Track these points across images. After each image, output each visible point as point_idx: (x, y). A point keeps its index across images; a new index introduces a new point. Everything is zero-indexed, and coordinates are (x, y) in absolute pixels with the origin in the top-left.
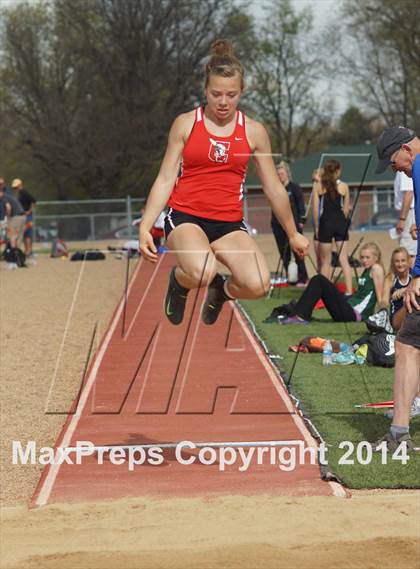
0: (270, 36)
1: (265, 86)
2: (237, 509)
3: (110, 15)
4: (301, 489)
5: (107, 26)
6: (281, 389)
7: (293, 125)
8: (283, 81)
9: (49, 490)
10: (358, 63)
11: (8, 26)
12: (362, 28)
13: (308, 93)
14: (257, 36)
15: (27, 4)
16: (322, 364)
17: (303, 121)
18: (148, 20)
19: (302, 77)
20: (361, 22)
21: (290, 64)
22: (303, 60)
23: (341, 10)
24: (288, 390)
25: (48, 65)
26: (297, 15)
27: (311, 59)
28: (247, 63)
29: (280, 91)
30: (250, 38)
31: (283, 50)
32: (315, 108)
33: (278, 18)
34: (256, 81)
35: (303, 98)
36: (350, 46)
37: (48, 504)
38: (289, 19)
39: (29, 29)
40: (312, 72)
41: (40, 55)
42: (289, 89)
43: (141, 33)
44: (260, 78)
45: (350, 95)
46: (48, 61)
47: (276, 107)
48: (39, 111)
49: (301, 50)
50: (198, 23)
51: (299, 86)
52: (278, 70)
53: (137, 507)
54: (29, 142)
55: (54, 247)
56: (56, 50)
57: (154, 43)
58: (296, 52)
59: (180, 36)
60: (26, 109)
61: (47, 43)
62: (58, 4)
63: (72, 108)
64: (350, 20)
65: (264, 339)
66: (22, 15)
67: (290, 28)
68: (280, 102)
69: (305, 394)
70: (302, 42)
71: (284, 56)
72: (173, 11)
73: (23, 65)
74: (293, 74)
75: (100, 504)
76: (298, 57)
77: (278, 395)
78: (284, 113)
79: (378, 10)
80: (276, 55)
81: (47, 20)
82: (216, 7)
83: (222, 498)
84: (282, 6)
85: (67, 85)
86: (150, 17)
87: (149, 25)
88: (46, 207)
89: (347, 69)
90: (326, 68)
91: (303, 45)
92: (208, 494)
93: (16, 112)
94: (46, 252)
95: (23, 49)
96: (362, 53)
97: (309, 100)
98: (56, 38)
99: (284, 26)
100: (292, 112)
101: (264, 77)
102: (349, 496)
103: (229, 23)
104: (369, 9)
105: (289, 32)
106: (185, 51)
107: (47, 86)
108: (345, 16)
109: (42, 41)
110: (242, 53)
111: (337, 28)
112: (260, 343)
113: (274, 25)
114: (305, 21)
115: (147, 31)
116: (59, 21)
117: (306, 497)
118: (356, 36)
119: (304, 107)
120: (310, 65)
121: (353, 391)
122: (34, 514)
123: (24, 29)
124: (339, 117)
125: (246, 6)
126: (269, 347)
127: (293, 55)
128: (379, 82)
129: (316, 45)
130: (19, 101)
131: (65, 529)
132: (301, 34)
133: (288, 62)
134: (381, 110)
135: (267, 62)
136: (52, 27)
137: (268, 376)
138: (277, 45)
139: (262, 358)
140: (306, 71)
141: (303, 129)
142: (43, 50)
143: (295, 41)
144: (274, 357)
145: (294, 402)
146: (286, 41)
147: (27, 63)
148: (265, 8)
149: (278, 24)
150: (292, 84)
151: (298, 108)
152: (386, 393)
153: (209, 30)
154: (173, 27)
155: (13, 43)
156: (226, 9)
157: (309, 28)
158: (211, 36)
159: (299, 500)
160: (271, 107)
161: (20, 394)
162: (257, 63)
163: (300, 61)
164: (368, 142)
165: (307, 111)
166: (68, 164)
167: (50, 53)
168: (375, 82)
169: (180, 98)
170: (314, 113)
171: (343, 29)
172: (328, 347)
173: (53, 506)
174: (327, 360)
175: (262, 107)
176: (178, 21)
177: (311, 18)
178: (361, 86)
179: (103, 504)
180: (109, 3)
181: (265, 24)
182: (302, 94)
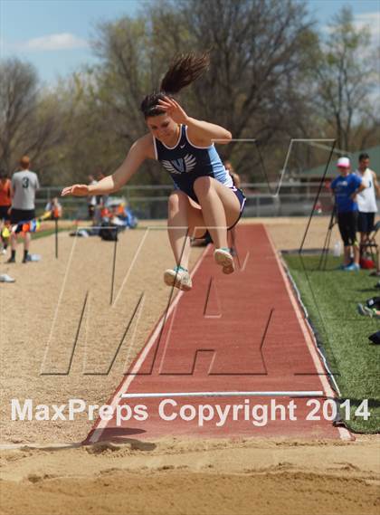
0: (334, 50)
1: (329, 91)
3: (198, 29)
5: (196, 40)
7: (352, 125)
8: (344, 88)
11: (112, 38)
13: (365, 98)
14: (322, 49)
15: (128, 19)
17: (360, 121)
18: (229, 35)
19: (360, 84)
21: (350, 74)
22: (361, 70)
25: (145, 72)
26: (357, 32)
27: (368, 69)
28: (314, 72)
29: (340, 95)
30: (316, 51)
31: (344, 62)
32: (370, 110)
33: (341, 34)
34: (320, 87)
35: (361, 102)
38: (349, 35)
39: (129, 41)
40: (370, 80)
41: (138, 63)
42: (348, 95)
43: (223, 45)
44: (324, 85)
46: (145, 68)
47: (337, 109)
49: (360, 62)
50: (271, 37)
51: (357, 92)
52: (339, 78)
56: (152, 59)
57: (234, 55)
58: (355, 63)
59: (257, 49)
60: (125, 108)
62: (155, 21)
66: (123, 29)
67: (351, 43)
68: (340, 105)
70: (361, 54)
71: (345, 66)
72: (251, 28)
73: (123, 71)
74: (351, 81)
76: (357, 68)
78: (344, 115)
80: (338, 66)
81: (142, 34)
82: (287, 24)
84: (344, 25)
86: (231, 31)
87: (230, 39)
93: (118, 111)
95: (124, 57)
97: (366, 105)
98: (152, 49)
99: (346, 40)
100: (351, 114)
101: (328, 84)
103: (297, 38)
105: (350, 46)
106: (260, 61)
109: (139, 51)
110: (309, 63)
114: (363, 38)
115: (228, 44)
116: (153, 34)
119: (361, 110)
120: (367, 74)
123: (124, 40)
125: (312, 24)
127: (353, 65)
130: (120, 102)
132: (360, 48)
133: (348, 71)
135: (331, 71)
136: (148, 39)
138: (339, 58)
140: (364, 79)
141: (360, 127)
142: (140, 58)
143: (354, 54)
146: (347, 54)
147: (125, 69)
148: (329, 25)
149: (340, 38)
150: (352, 90)
151: (355, 111)
153: (281, 44)
155: (115, 52)
156: (296, 25)
157: (367, 43)
158: (282, 49)
160: (333, 110)
162: (322, 72)
163: (358, 70)
165: (363, 113)
167: (147, 61)
169: (255, 101)
170: (370, 116)
175: (326, 109)
176: (254, 36)
177: (368, 36)
180: (197, 19)
181: (329, 39)
182: (360, 99)
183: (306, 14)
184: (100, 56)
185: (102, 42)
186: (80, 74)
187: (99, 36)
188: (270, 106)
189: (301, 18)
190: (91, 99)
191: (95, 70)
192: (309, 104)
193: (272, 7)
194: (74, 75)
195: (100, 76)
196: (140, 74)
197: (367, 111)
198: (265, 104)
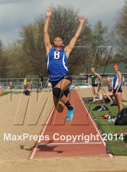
0: (96, 34)
1: (95, 47)
2: (84, 161)
3: (53, 28)
4: (101, 155)
5: (52, 31)
6: (96, 128)
7: (102, 58)
9: (34, 155)
10: (119, 41)
11: (26, 31)
12: (120, 32)
13: (106, 49)
14: (92, 34)
15: (31, 25)
16: (108, 122)
17: (104, 57)
18: (63, 30)
20: (120, 30)
21: (101, 42)
22: (105, 40)
23: (115, 27)
24: (99, 129)
25: (36, 41)
26: (103, 28)
27: (107, 40)
28: (90, 41)
30: (90, 35)
31: (100, 38)
32: (108, 53)
33: (98, 29)
34: (92, 46)
35: (105, 51)
36: (117, 37)
37: (33, 159)
38: (101, 30)
39: (31, 32)
40: (107, 44)
41: (34, 39)
42: (101, 49)
43: (61, 33)
45: (117, 50)
46: (37, 40)
47: (97, 53)
48: (34, 54)
49: (104, 38)
52: (98, 43)
53: (57, 160)
54: (31, 62)
55: (38, 90)
56: (39, 38)
57: (65, 36)
58: (103, 38)
59: (72, 34)
60: (31, 53)
61: (36, 36)
62: (39, 25)
63: (43, 53)
64: (117, 30)
65: (93, 115)
66: (30, 28)
67: (101, 32)
69: (103, 130)
70: (104, 36)
71: (100, 39)
72: (70, 27)
73: (30, 41)
74: (102, 44)
75: (47, 159)
77: (96, 130)
78: (100, 55)
79: (125, 27)
80: (97, 39)
81: (36, 29)
83: (80, 158)
84: (99, 26)
85: (42, 47)
86: (64, 29)
87: (63, 31)
88: (36, 79)
89: (116, 43)
90: (111, 42)
91: (105, 36)
92: (76, 156)
93: (28, 54)
94: (35, 91)
95: (30, 37)
96: (120, 39)
97: (106, 51)
98: (39, 34)
99: (100, 31)
101: (94, 45)
102: (114, 157)
103: (85, 31)
104: (122, 27)
105: (101, 33)
107: (36, 47)
108: (116, 29)
109: (35, 35)
110: (88, 39)
111: (114, 32)
112: (91, 116)
113: (97, 31)
114: (105, 30)
115: (63, 33)
116: (39, 30)
117: (102, 157)
118: (119, 34)
119: (105, 53)
120: (107, 42)
121: (116, 129)
122: (30, 161)
123: (30, 32)
124: (114, 56)
125: (89, 26)
126: (94, 117)
127: (102, 39)
128: (125, 47)
129: (108, 36)
131: (37, 166)
132: (104, 34)
133: (100, 41)
134: (125, 54)
135: (95, 41)
136: (38, 31)
137: (93, 125)
138: (98, 37)
139: (92, 120)
140: (105, 44)
141: (105, 58)
142: (35, 37)
143: (102, 35)
144: (95, 120)
145: (100, 132)
146: (100, 35)
147: (31, 41)
148: (95, 27)
149: (98, 31)
151: (103, 53)
152: (125, 130)
154: (70, 31)
155: (27, 36)
157: (106, 32)
159: (100, 158)
161: (27, 129)
162: (92, 41)
163: (104, 41)
164: (122, 63)
165: (105, 54)
166: (41, 68)
167: (37, 38)
168: (124, 47)
171: (115, 33)
172: (109, 117)
173: (34, 159)
174: (109, 121)
176: (71, 30)
177: (107, 29)
178: (120, 47)
179: (48, 159)
180: (53, 25)
181: (95, 31)
182: (104, 50)
183: (87, 23)
184: (22, 37)
185: (23, 32)
186: (16, 43)
187: (22, 30)
188: (76, 52)
189: (86, 24)
190: (20, 50)
191: (21, 41)
192: (89, 51)
193: (77, 21)
194: (14, 43)
195: (22, 43)
196: (35, 42)
197: (107, 54)
198: (75, 52)
